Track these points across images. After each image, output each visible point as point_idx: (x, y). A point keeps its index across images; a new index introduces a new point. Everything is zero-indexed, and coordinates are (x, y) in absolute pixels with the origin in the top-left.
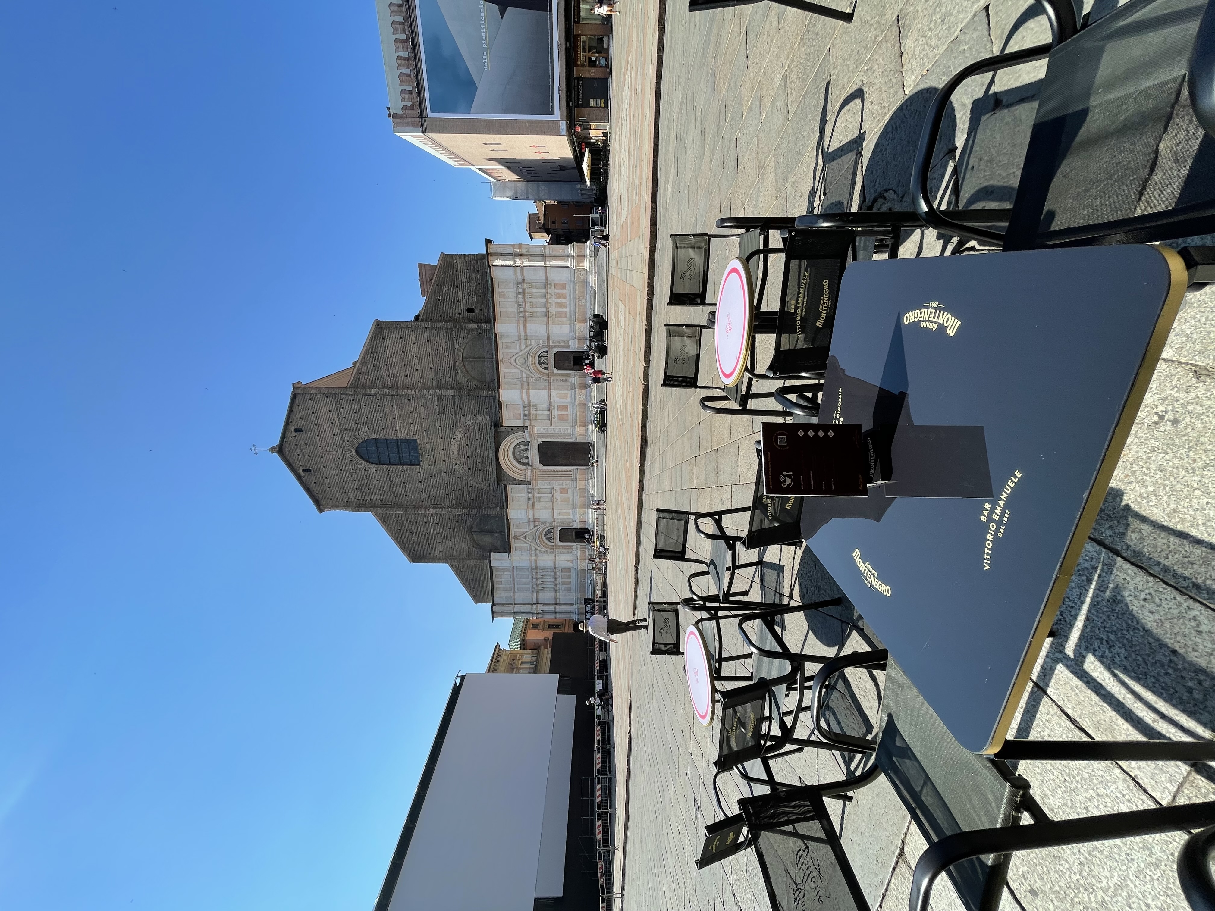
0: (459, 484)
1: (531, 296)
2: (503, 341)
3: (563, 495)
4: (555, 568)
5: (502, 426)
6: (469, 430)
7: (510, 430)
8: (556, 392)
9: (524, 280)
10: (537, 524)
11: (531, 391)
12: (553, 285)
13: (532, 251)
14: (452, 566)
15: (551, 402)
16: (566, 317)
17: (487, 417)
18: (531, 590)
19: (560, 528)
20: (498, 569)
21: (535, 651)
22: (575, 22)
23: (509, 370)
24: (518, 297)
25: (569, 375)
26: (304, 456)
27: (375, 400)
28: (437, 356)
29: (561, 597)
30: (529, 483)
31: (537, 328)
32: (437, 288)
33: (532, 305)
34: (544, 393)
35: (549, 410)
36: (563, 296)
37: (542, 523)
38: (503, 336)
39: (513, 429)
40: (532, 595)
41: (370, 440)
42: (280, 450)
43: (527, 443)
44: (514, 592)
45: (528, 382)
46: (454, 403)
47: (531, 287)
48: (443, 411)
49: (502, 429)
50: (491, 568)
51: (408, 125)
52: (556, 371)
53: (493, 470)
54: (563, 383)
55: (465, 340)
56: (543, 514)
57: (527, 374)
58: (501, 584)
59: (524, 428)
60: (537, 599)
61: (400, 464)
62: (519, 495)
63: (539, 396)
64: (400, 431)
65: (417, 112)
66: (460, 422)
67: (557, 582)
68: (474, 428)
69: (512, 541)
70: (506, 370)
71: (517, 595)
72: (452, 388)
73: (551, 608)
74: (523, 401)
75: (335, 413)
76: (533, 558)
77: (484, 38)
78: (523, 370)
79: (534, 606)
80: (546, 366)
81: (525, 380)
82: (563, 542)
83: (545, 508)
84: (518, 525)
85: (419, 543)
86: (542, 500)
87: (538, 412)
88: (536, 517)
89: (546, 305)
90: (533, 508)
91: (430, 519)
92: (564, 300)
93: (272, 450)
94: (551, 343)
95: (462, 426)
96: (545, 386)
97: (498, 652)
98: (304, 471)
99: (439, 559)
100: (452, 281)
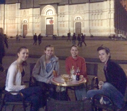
1: (98, 14)
5: (57, 5)
7: (56, 8)
9: (103, 12)
10: (29, 17)
11: (68, 15)
12: (102, 22)
19: (27, 25)
20: (15, 6)
23: (75, 8)
25: (74, 27)
30: (40, 14)
31: (88, 17)
33: (95, 15)
34: (67, 19)
35: (63, 21)
37: (29, 19)
43: (53, 14)
47: (101, 15)
50: (15, 3)
52: (75, 23)
53: (45, 3)
54: (71, 25)
56: (31, 20)
62: (37, 12)
69: (23, 10)
73: (3, 23)
74: (65, 13)
76: (18, 17)
78: (75, 12)
79: (4, 17)
80: (77, 19)
81: (72, 13)
82: (23, 26)
83: (33, 20)
84: (28, 11)
87: (62, 18)
88: (30, 17)
94: (83, 21)
96: (70, 20)
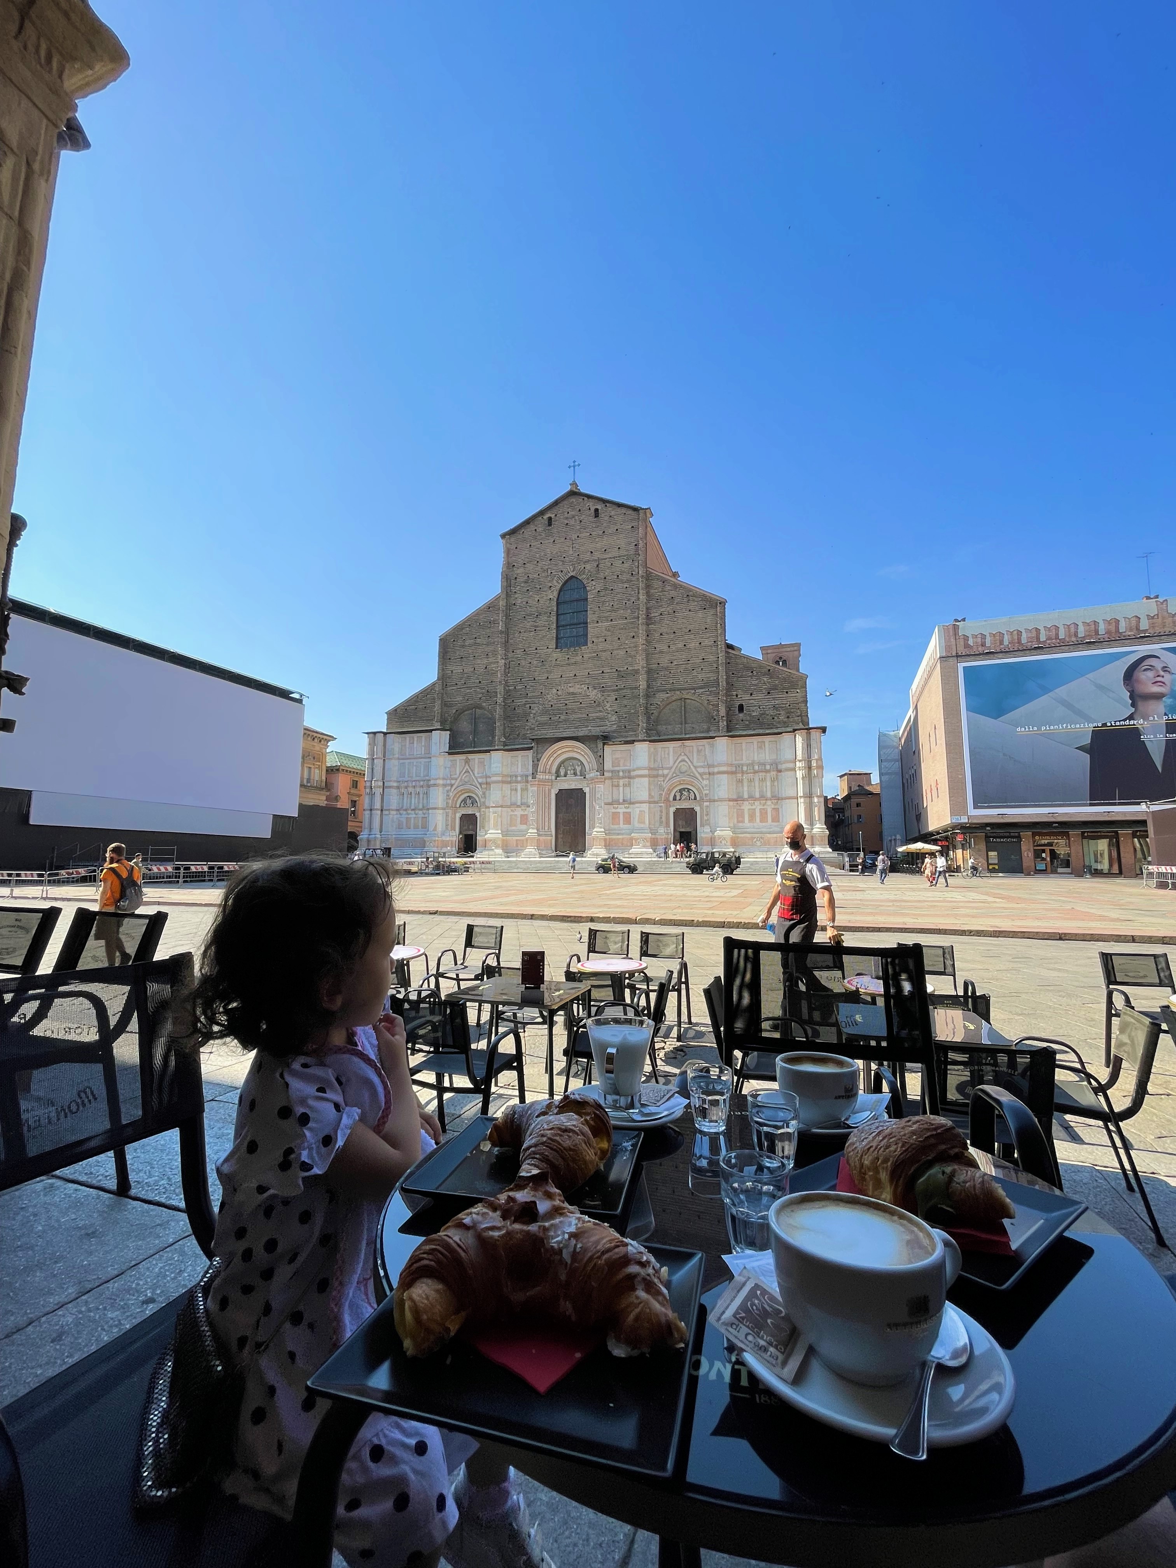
0: (534, 694)
1: (763, 780)
2: (707, 746)
3: (519, 820)
4: (428, 809)
5: (604, 744)
6: (599, 705)
7: (599, 754)
8: (647, 811)
9: (780, 771)
10: (484, 786)
11: (646, 779)
12: (776, 807)
13: (815, 782)
14: (434, 684)
15: (633, 803)
16: (738, 822)
17: (615, 726)
18: (401, 779)
19: (478, 814)
20: (430, 738)
21: (324, 784)
22: (1083, 833)
23: (671, 753)
24: (760, 764)
25: (668, 825)
26: (567, 518)
27: (633, 599)
28: (686, 669)
29: (391, 816)
30: (534, 776)
31: (723, 787)
32: (766, 670)
33: (751, 781)
34: (645, 796)
35: (624, 801)
36: (763, 819)
37: (484, 793)
38: (712, 746)
39: (601, 758)
40: (394, 781)
41: (587, 592)
42: (573, 493)
43: (583, 775)
44: (399, 759)
45: (657, 776)
46: (631, 689)
47: (773, 781)
48: (621, 675)
49: (600, 745)
50: (431, 731)
51: (947, 640)
52: (672, 810)
53: (550, 733)
54: (657, 818)
55: (706, 702)
56: (496, 795)
57: (667, 775)
58: (410, 743)
59: (602, 771)
60: (390, 787)
61: (557, 627)
62: (520, 764)
63: (641, 789)
64: (597, 627)
65: (962, 650)
66: (609, 696)
67: (409, 812)
68: (600, 711)
69: (463, 757)
70: (671, 750)
71: (396, 762)
72: (648, 686)
73: (378, 805)
74: (634, 770)
75: (617, 554)
76: (441, 782)
77: (1052, 727)
78: (673, 770)
79: (381, 784)
80: (678, 798)
82: (461, 818)
83: (504, 797)
84: (482, 763)
85: (463, 646)
86: (513, 792)
87: (621, 789)
88: (492, 786)
89: (751, 797)
90: (503, 782)
91: (491, 660)
92: (758, 819)
93: (574, 484)
94: (706, 804)
95: (603, 698)
96: (653, 797)
97: (324, 739)
98: (550, 519)
99: (443, 670)
100: (775, 688)
